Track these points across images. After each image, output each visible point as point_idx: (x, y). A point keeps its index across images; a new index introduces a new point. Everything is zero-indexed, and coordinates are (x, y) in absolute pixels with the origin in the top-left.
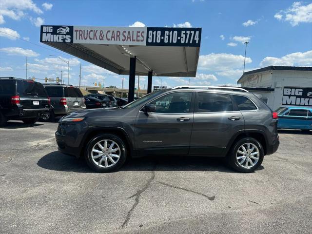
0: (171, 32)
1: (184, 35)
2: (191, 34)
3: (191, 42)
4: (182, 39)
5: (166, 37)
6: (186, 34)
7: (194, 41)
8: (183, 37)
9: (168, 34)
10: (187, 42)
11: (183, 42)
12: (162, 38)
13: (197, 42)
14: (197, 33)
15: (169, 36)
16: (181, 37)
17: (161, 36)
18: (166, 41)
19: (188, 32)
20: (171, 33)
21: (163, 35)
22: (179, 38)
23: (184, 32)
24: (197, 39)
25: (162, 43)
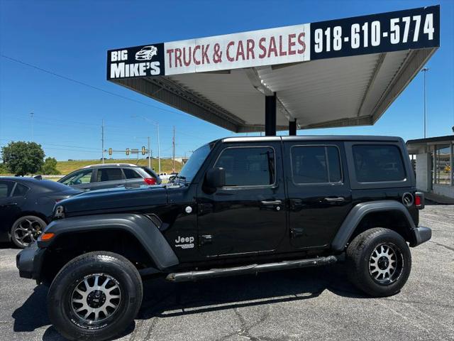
0: (366, 24)
1: (398, 27)
2: (413, 24)
3: (416, 39)
4: (392, 35)
5: (355, 36)
6: (402, 25)
7: (423, 36)
8: (394, 32)
9: (358, 30)
10: (405, 40)
11: (395, 40)
12: (346, 39)
13: (431, 37)
14: (430, 18)
15: (361, 33)
16: (390, 33)
17: (343, 37)
18: (355, 45)
19: (407, 20)
20: (365, 27)
21: (346, 33)
22: (385, 35)
23: (397, 20)
24: (429, 30)
25: (347, 50)
